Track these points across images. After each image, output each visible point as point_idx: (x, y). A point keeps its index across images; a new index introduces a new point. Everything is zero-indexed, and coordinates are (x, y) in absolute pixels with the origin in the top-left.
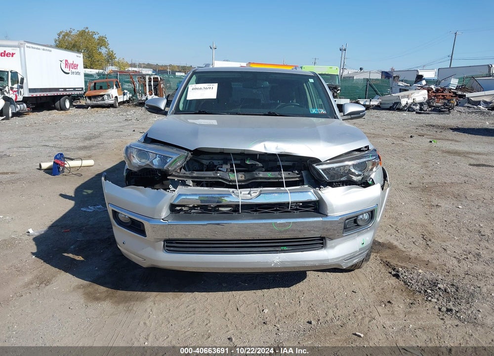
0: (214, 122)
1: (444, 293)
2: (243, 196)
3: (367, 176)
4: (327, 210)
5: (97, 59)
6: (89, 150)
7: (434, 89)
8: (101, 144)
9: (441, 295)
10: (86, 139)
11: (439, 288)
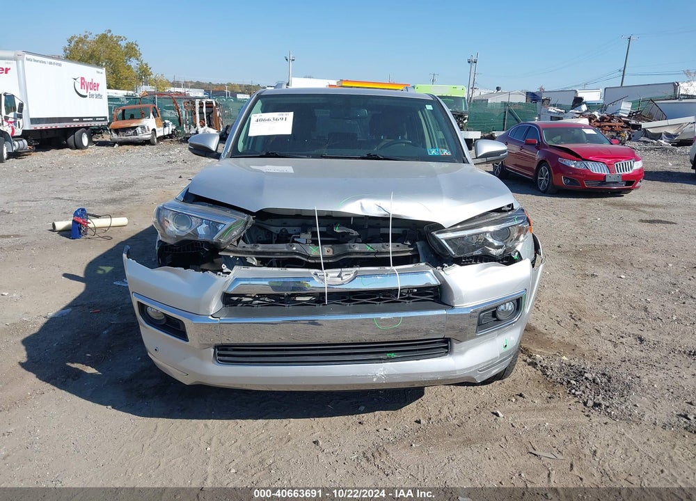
0: (290, 169)
1: (593, 384)
2: (331, 280)
3: (510, 248)
4: (453, 298)
5: (125, 76)
6: (119, 204)
7: (598, 117)
8: (136, 195)
9: (589, 386)
10: (114, 189)
11: (586, 379)
